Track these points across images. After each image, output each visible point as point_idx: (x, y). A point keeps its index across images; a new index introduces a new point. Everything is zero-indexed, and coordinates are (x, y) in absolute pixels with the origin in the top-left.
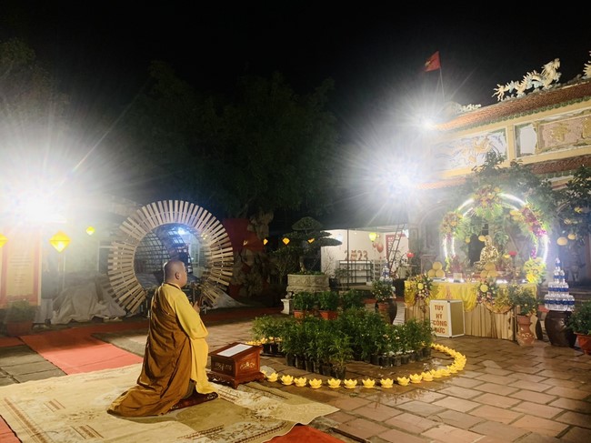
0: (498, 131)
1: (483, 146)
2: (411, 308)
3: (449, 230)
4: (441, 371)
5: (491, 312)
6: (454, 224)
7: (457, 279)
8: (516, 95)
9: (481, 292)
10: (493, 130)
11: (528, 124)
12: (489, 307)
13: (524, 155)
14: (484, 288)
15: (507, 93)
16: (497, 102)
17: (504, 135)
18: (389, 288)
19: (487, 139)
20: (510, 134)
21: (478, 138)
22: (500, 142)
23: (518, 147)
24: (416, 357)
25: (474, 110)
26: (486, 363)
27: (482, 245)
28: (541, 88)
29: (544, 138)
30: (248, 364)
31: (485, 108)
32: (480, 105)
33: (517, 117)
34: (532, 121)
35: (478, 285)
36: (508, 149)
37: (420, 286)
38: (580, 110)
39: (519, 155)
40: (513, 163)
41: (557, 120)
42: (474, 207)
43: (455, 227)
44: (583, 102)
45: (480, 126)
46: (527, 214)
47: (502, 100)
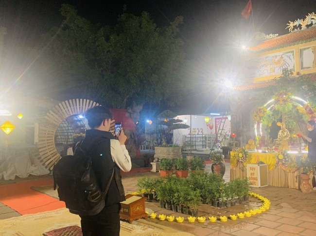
1: (279, 61)
2: (235, 169)
3: (258, 119)
4: (256, 210)
5: (285, 171)
6: (262, 115)
8: (301, 28)
9: (279, 159)
10: (285, 52)
11: (308, 48)
12: (284, 169)
13: (305, 68)
15: (295, 27)
16: (289, 33)
17: (293, 55)
18: (221, 156)
20: (297, 54)
21: (276, 56)
22: (290, 59)
23: (302, 63)
24: (240, 201)
25: (273, 37)
26: (283, 204)
27: (279, 128)
30: (138, 208)
31: (281, 37)
32: (277, 35)
33: (301, 43)
34: (311, 46)
35: (277, 155)
36: (295, 64)
37: (240, 155)
39: (302, 68)
40: (298, 73)
42: (275, 105)
43: (262, 117)
45: (277, 49)
46: (308, 110)
47: (292, 31)
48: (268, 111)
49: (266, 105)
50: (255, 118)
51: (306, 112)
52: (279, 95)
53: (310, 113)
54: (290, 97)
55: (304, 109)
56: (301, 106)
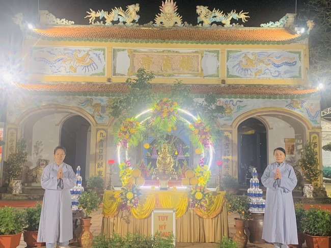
0: (99, 50)
1: (83, 60)
5: (200, 217)
7: (164, 186)
8: (105, 23)
11: (123, 50)
12: (199, 214)
13: (119, 74)
14: (199, 196)
15: (97, 19)
16: (89, 24)
17: (104, 54)
19: (88, 54)
20: (109, 55)
21: (80, 51)
22: (100, 59)
23: (115, 67)
28: (124, 23)
29: (135, 64)
31: (78, 26)
32: (73, 22)
33: (116, 42)
34: (127, 48)
35: (193, 193)
36: (106, 67)
37: (130, 196)
38: (162, 49)
39: (115, 74)
40: (109, 80)
41: (145, 52)
42: (153, 117)
43: (133, 134)
44: (164, 44)
45: (83, 41)
46: (201, 128)
47: (93, 23)
48: (141, 126)
49: (137, 117)
50: (123, 134)
51: (197, 131)
52: (162, 103)
53: (203, 133)
54: (177, 108)
55: (193, 128)
56: (189, 123)
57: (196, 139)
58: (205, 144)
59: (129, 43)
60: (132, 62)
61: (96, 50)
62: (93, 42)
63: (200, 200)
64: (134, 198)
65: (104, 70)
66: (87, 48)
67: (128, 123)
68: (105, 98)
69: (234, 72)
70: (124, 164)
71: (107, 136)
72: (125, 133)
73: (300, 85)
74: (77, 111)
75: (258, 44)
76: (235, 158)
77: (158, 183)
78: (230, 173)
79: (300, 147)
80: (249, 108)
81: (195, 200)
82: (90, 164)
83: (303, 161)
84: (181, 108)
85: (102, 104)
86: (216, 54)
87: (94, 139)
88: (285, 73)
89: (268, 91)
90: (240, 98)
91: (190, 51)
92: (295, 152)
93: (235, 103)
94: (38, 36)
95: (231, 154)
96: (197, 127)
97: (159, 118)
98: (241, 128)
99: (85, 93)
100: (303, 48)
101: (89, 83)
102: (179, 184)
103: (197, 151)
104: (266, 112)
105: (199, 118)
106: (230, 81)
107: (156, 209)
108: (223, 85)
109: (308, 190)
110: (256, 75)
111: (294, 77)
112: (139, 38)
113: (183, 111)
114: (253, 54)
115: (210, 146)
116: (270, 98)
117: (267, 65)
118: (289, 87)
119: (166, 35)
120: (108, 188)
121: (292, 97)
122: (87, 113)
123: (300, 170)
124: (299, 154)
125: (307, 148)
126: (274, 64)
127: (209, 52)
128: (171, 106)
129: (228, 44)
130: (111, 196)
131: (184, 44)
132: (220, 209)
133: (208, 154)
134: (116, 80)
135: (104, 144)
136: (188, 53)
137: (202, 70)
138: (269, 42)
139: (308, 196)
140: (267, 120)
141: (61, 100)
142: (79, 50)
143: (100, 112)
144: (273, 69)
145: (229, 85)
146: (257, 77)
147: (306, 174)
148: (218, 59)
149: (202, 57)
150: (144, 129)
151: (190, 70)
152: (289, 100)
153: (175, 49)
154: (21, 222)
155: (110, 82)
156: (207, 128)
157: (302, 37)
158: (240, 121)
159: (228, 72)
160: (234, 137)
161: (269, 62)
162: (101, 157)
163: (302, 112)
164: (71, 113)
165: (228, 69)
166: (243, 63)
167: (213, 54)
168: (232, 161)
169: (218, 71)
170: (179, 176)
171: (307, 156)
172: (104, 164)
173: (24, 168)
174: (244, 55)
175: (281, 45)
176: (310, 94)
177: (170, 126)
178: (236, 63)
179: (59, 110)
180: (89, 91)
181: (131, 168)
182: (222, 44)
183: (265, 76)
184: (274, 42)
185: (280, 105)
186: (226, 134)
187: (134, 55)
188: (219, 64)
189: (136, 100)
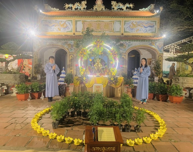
0: (70, 21)
7: (98, 75)
11: (80, 21)
13: (78, 31)
14: (112, 79)
17: (72, 23)
19: (65, 23)
20: (74, 23)
22: (70, 25)
23: (76, 28)
31: (61, 11)
32: (59, 9)
33: (77, 17)
34: (81, 20)
35: (110, 78)
36: (73, 28)
37: (84, 78)
38: (96, 20)
39: (76, 31)
40: (74, 34)
41: (89, 22)
42: (93, 48)
43: (85, 55)
44: (97, 18)
45: (63, 17)
46: (113, 52)
47: (67, 9)
48: (88, 52)
49: (87, 47)
50: (81, 55)
51: (112, 54)
52: (97, 42)
53: (114, 54)
54: (103, 44)
55: (110, 52)
56: (108, 50)
57: (111, 57)
58: (115, 59)
59: (82, 18)
60: (84, 26)
61: (68, 21)
62: (67, 17)
63: (113, 81)
64: (86, 79)
65: (72, 29)
66: (65, 20)
67: (83, 50)
68: (73, 42)
69: (127, 30)
70: (81, 67)
71: (74, 57)
72: (82, 54)
73: (155, 36)
74: (61, 47)
75: (138, 18)
76: (127, 66)
77: (95, 75)
78: (124, 73)
79: (154, 62)
80: (133, 45)
81: (111, 81)
82: (68, 69)
83: (155, 68)
84: (105, 44)
85: (72, 44)
86: (119, 22)
87: (68, 59)
88: (149, 30)
89: (141, 38)
90: (129, 41)
91: (108, 21)
92: (151, 64)
93: (127, 43)
94: (44, 15)
95: (125, 65)
96: (112, 52)
97: (96, 48)
98: (129, 54)
99: (64, 40)
100: (158, 19)
101: (66, 35)
102: (104, 75)
103: (111, 63)
104: (140, 47)
105: (113, 48)
106: (125, 34)
107: (95, 84)
108: (122, 36)
109: (156, 79)
110: (136, 31)
111: (153, 32)
112: (87, 15)
113: (106, 45)
114: (135, 22)
115: (117, 60)
116: (142, 41)
117: (141, 27)
118: (150, 37)
119: (98, 14)
120: (76, 76)
121: (152, 40)
122: (66, 48)
123: (153, 71)
124: (153, 65)
125: (157, 62)
126: (144, 27)
127: (117, 21)
128: (101, 43)
129: (125, 18)
130: (77, 79)
131: (106, 18)
132: (121, 84)
133: (116, 63)
134: (77, 34)
135: (73, 61)
136: (108, 22)
137: (113, 29)
138: (142, 17)
139: (156, 82)
140: (140, 51)
141: (54, 42)
142: (61, 21)
143: (71, 47)
144: (144, 29)
145: (125, 36)
146: (137, 32)
147: (156, 73)
148: (120, 24)
149: (114, 23)
150: (89, 53)
151: (108, 29)
152: (150, 42)
153: (102, 20)
154: (42, 88)
155: (74, 35)
156: (116, 52)
157: (157, 14)
158: (129, 51)
159: (124, 30)
160: (126, 58)
161: (142, 26)
162: (72, 66)
163: (156, 47)
164: (59, 48)
165: (124, 29)
166: (131, 26)
167: (118, 22)
168: (125, 67)
169: (120, 29)
170: (104, 72)
171: (156, 65)
172: (73, 69)
173: (41, 70)
174: (132, 23)
175: (148, 18)
176: (159, 39)
177: (100, 52)
178: (128, 26)
179: (54, 46)
180: (66, 38)
181: (84, 69)
182: (122, 18)
183: (140, 32)
184: (145, 17)
185: (146, 44)
186: (123, 56)
187: (84, 23)
188: (121, 26)
189: (86, 41)
